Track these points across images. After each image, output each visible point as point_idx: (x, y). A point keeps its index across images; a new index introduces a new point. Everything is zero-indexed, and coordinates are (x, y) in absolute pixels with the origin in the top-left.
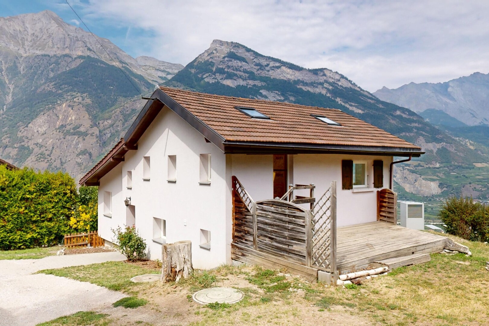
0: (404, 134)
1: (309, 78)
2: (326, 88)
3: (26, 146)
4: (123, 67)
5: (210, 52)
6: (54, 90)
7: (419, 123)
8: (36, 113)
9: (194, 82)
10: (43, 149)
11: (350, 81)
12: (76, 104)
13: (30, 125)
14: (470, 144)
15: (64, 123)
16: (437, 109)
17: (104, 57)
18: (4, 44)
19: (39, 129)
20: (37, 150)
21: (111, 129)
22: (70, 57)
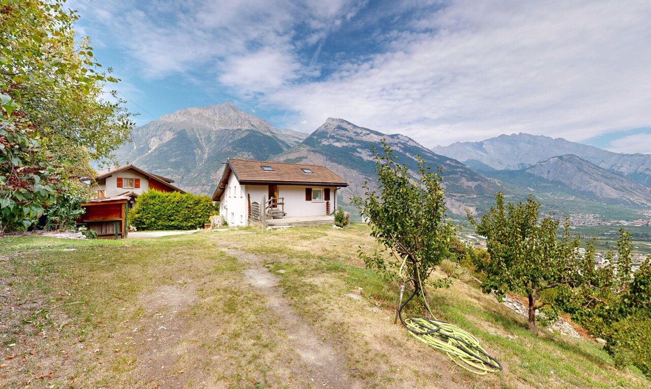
0: (452, 176)
1: (388, 140)
2: (399, 147)
4: (273, 136)
5: (326, 125)
6: (232, 151)
7: (463, 168)
9: (316, 144)
11: (415, 142)
13: (218, 172)
14: (497, 182)
16: (475, 159)
17: (262, 130)
18: (202, 124)
22: (241, 130)
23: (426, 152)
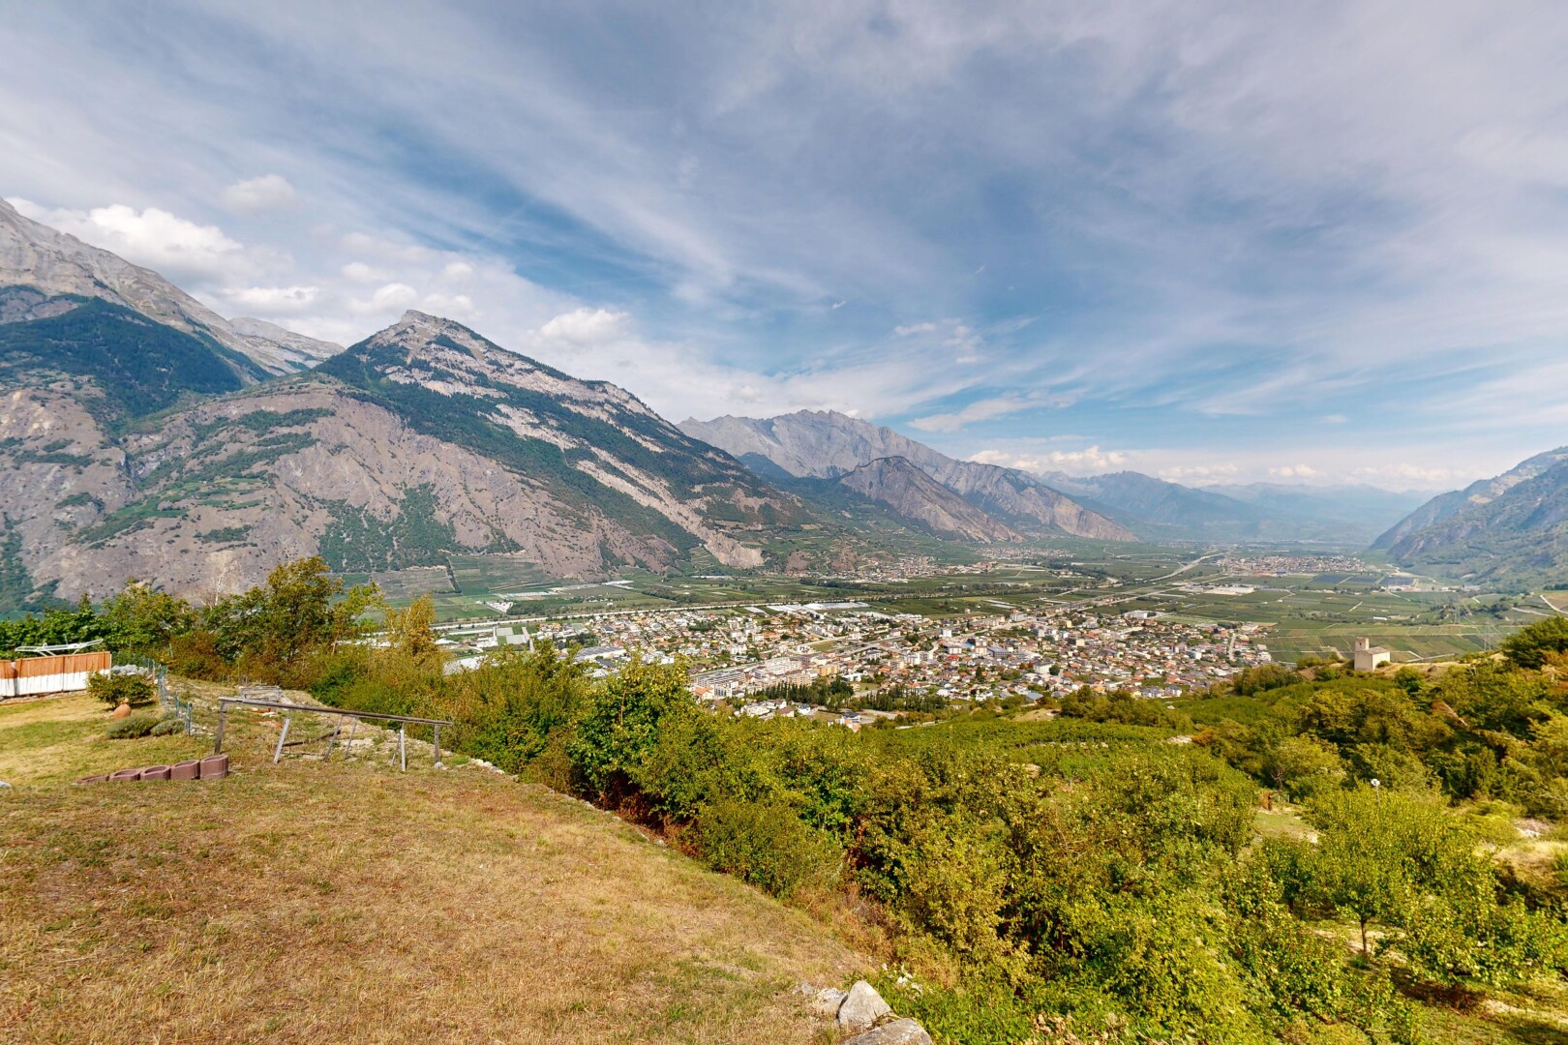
0: (717, 484)
1: (580, 393)
2: (607, 411)
4: (195, 332)
5: (400, 329)
7: (738, 470)
9: (366, 377)
11: (642, 404)
12: (52, 395)
14: (797, 501)
15: (15, 435)
17: (143, 307)
21: (161, 452)
22: (39, 293)
23: (667, 429)
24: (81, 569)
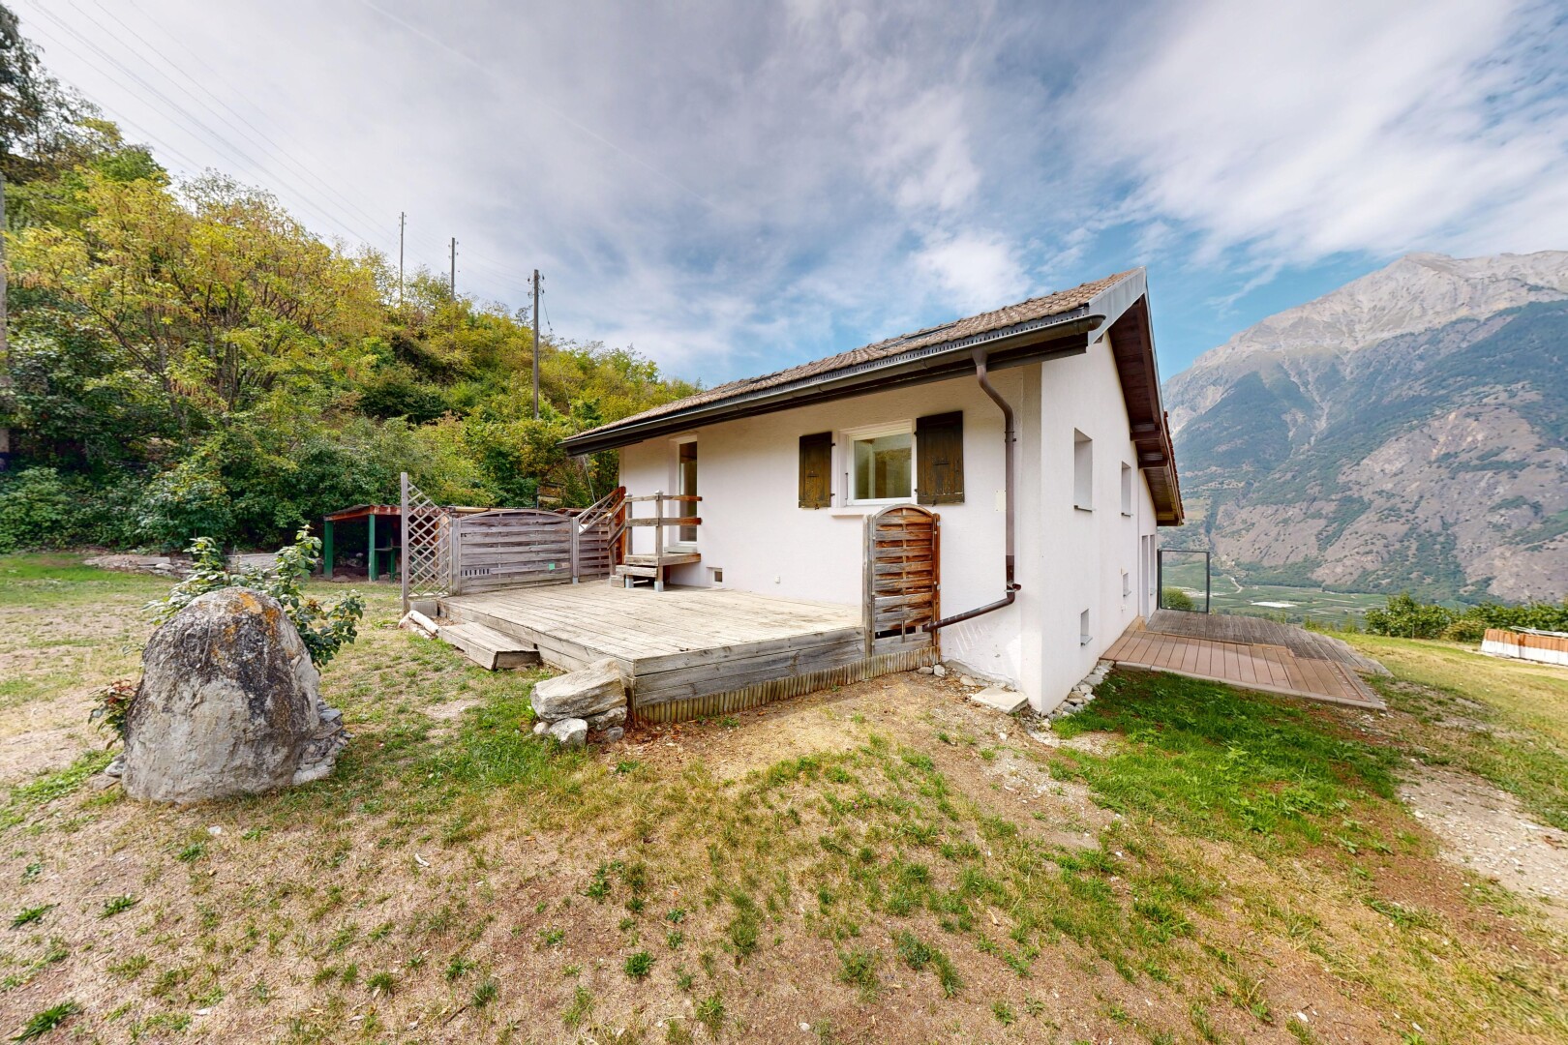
3: (1356, 496)
6: (1425, 393)
8: (1378, 440)
10: (1398, 500)
12: (1486, 409)
13: (1365, 461)
15: (1452, 449)
18: (1311, 343)
19: (1386, 466)
20: (1380, 502)
22: (1473, 320)
24: (1515, 569)
